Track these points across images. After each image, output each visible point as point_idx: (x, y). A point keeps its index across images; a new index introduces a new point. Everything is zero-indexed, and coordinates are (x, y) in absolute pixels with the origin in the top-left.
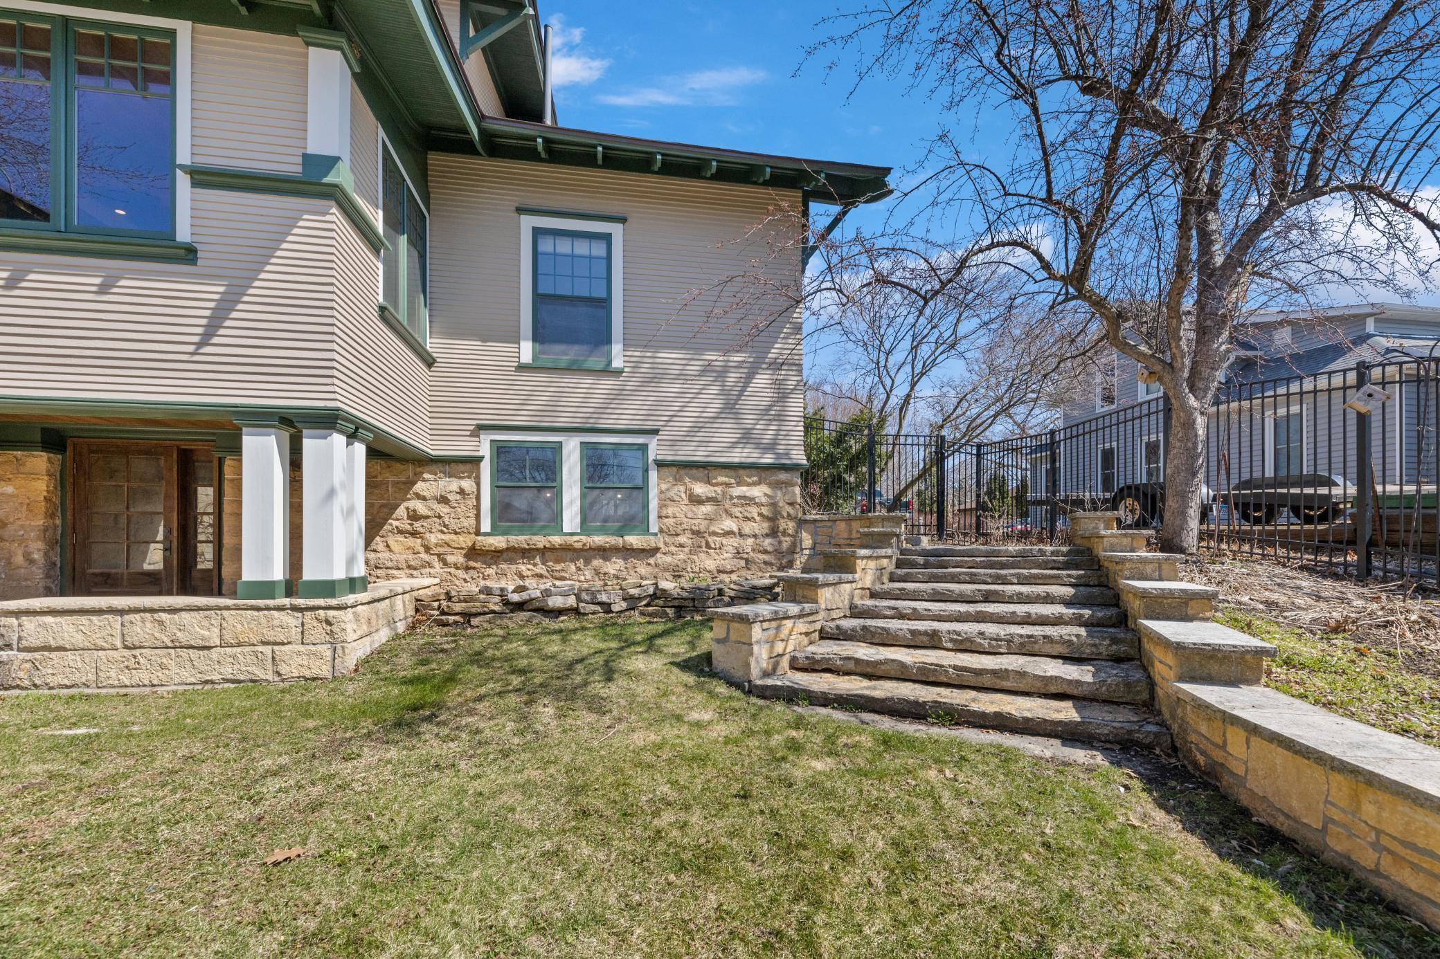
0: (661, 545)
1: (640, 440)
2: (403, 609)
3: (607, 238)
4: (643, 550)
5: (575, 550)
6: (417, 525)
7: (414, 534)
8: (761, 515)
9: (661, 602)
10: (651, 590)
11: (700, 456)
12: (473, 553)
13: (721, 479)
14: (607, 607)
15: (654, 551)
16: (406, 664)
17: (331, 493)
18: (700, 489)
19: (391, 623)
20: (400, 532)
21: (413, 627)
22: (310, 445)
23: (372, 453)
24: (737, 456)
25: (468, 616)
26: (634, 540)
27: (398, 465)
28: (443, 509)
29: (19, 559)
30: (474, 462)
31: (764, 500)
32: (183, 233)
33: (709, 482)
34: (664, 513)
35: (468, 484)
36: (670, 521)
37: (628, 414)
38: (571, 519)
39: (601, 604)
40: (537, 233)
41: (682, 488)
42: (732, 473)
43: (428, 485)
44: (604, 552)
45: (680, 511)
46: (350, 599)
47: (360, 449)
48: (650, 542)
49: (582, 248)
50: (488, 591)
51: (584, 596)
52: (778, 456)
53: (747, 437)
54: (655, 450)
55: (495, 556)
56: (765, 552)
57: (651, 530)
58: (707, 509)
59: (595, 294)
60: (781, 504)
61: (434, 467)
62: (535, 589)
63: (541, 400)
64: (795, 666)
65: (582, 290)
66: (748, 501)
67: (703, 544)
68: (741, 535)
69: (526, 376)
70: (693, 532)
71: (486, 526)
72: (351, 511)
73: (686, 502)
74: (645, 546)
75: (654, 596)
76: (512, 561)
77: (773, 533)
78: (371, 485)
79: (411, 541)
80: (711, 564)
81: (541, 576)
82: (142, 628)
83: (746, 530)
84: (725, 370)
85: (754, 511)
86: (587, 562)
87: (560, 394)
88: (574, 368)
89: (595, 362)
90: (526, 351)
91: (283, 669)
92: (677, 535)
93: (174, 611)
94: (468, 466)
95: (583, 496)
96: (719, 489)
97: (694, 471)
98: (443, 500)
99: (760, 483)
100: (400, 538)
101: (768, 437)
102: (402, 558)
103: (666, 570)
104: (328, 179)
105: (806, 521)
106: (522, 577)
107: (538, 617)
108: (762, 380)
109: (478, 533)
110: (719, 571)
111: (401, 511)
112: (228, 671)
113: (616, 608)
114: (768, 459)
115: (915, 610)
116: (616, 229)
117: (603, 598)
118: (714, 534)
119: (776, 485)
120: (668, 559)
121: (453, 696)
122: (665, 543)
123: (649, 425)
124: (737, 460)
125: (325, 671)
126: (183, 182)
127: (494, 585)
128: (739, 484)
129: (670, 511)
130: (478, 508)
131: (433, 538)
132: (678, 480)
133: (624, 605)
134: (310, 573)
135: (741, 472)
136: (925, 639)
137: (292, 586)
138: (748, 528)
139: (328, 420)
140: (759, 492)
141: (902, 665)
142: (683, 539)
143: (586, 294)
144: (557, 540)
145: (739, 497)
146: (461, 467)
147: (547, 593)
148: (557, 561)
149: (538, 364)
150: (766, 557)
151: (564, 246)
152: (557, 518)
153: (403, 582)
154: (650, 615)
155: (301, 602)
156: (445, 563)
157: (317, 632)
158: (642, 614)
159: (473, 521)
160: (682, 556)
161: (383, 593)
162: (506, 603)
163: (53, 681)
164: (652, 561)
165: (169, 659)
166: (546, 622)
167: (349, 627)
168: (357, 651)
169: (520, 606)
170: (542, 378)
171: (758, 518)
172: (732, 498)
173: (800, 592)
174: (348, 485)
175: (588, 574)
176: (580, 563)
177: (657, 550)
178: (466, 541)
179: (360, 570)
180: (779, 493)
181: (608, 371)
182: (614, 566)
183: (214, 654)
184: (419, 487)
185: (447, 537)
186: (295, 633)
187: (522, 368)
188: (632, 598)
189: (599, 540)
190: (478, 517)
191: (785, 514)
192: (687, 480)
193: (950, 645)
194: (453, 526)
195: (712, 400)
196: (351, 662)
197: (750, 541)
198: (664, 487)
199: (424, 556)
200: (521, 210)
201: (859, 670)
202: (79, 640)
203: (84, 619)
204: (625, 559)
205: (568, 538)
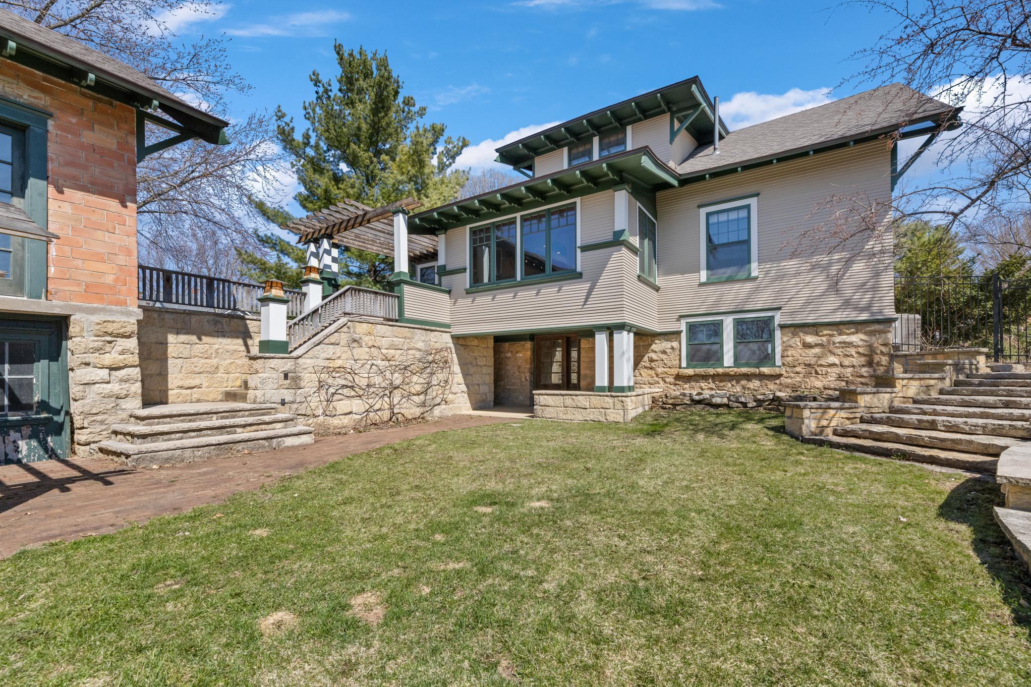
0: (784, 372)
1: (769, 314)
2: (647, 400)
3: (748, 207)
4: (772, 376)
5: (730, 376)
6: (653, 364)
7: (651, 368)
8: (858, 353)
9: (776, 403)
10: (771, 397)
11: (811, 319)
12: (678, 377)
13: (825, 332)
14: (745, 405)
15: (779, 376)
16: (649, 419)
17: (623, 353)
18: (810, 339)
19: (643, 406)
20: (646, 367)
21: (651, 408)
22: (616, 336)
23: (636, 334)
24: (838, 317)
25: (675, 405)
26: (765, 370)
27: (644, 338)
28: (664, 357)
29: (523, 379)
30: (678, 333)
31: (860, 343)
32: (579, 269)
33: (817, 335)
34: (785, 354)
35: (675, 344)
36: (790, 359)
37: (763, 300)
38: (728, 359)
39: (742, 403)
40: (708, 215)
41: (798, 340)
42: (835, 328)
43: (658, 346)
44: (748, 377)
45: (797, 353)
46: (629, 394)
47: (632, 335)
48: (777, 371)
49: (733, 216)
50: (684, 395)
51: (732, 398)
52: (873, 314)
53: (847, 304)
54: (779, 319)
55: (688, 379)
56: (862, 376)
57: (777, 364)
58: (817, 350)
59: (741, 239)
60: (875, 345)
61: (660, 337)
62: (707, 394)
63: (711, 300)
64: (835, 433)
65: (733, 238)
66: (850, 344)
67: (813, 372)
68: (842, 366)
69: (704, 288)
70: (806, 365)
71: (684, 364)
72: (629, 359)
73: (801, 347)
74: (773, 373)
75: (773, 400)
76: (697, 381)
77: (870, 364)
78: (635, 347)
79: (650, 372)
80: (819, 384)
81: (712, 389)
82: (568, 401)
83: (846, 363)
84: (830, 264)
85: (853, 351)
86: (738, 382)
87: (722, 295)
88: (730, 280)
89: (742, 275)
90: (703, 275)
91: (608, 418)
92: (795, 367)
93: (577, 395)
94: (675, 336)
95: (735, 347)
96: (824, 339)
97: (806, 329)
98: (664, 352)
99: (857, 333)
100: (645, 370)
101: (865, 302)
102: (646, 379)
103: (788, 387)
104: (621, 239)
105: (897, 356)
106: (702, 389)
107: (708, 408)
108: (858, 266)
109: (680, 367)
110: (825, 388)
111: (646, 358)
112: (592, 417)
113: (750, 405)
114: (864, 316)
115: (934, 410)
116: (753, 202)
117: (743, 400)
118: (821, 365)
119: (871, 333)
120: (789, 381)
121: (667, 429)
122: (787, 372)
123: (775, 305)
124: (838, 320)
125: (621, 420)
126: (578, 251)
127: (687, 392)
128: (840, 334)
129: (789, 353)
130: (680, 355)
131: (660, 370)
132: (795, 335)
133: (755, 404)
134: (616, 384)
135: (841, 327)
136: (927, 424)
137: (611, 388)
138: (846, 362)
139: (621, 327)
140: (856, 339)
141: (897, 435)
142: (798, 369)
143: (736, 240)
144: (720, 370)
145: (840, 343)
146: (672, 336)
147: (712, 396)
148: (721, 381)
149: (711, 281)
150: (862, 380)
151: (723, 217)
152: (720, 360)
153: (647, 389)
154: (769, 409)
155: (613, 394)
156: (665, 382)
157: (619, 405)
158: (765, 409)
159: (678, 362)
160: (798, 379)
161: (640, 393)
162: (692, 400)
163: (548, 416)
164: (778, 382)
165: (575, 411)
166: (712, 410)
167: (629, 404)
168: (632, 414)
169: (699, 402)
170: (712, 288)
171: (855, 355)
172: (834, 343)
173: (847, 397)
174: (628, 350)
175: (738, 388)
176: (734, 382)
177: (780, 375)
178: (674, 371)
179: (632, 384)
180: (874, 338)
181: (749, 279)
182: (755, 384)
183: (588, 411)
184: (654, 347)
185: (666, 370)
186: (612, 405)
187: (701, 285)
188: (759, 400)
189: (744, 370)
190: (680, 360)
191: (879, 352)
192: (801, 334)
193: (943, 428)
194: (669, 364)
195: (820, 283)
196: (630, 418)
197: (850, 370)
198: (785, 339)
199: (656, 378)
200: (699, 207)
201: (872, 436)
202: (552, 404)
203: (554, 397)
204: (760, 380)
205: (727, 370)
